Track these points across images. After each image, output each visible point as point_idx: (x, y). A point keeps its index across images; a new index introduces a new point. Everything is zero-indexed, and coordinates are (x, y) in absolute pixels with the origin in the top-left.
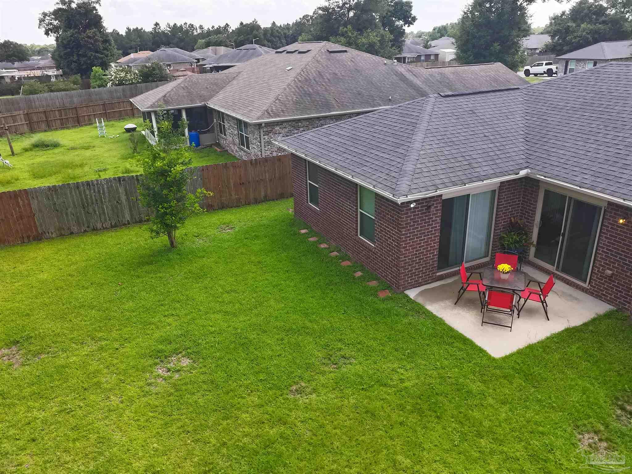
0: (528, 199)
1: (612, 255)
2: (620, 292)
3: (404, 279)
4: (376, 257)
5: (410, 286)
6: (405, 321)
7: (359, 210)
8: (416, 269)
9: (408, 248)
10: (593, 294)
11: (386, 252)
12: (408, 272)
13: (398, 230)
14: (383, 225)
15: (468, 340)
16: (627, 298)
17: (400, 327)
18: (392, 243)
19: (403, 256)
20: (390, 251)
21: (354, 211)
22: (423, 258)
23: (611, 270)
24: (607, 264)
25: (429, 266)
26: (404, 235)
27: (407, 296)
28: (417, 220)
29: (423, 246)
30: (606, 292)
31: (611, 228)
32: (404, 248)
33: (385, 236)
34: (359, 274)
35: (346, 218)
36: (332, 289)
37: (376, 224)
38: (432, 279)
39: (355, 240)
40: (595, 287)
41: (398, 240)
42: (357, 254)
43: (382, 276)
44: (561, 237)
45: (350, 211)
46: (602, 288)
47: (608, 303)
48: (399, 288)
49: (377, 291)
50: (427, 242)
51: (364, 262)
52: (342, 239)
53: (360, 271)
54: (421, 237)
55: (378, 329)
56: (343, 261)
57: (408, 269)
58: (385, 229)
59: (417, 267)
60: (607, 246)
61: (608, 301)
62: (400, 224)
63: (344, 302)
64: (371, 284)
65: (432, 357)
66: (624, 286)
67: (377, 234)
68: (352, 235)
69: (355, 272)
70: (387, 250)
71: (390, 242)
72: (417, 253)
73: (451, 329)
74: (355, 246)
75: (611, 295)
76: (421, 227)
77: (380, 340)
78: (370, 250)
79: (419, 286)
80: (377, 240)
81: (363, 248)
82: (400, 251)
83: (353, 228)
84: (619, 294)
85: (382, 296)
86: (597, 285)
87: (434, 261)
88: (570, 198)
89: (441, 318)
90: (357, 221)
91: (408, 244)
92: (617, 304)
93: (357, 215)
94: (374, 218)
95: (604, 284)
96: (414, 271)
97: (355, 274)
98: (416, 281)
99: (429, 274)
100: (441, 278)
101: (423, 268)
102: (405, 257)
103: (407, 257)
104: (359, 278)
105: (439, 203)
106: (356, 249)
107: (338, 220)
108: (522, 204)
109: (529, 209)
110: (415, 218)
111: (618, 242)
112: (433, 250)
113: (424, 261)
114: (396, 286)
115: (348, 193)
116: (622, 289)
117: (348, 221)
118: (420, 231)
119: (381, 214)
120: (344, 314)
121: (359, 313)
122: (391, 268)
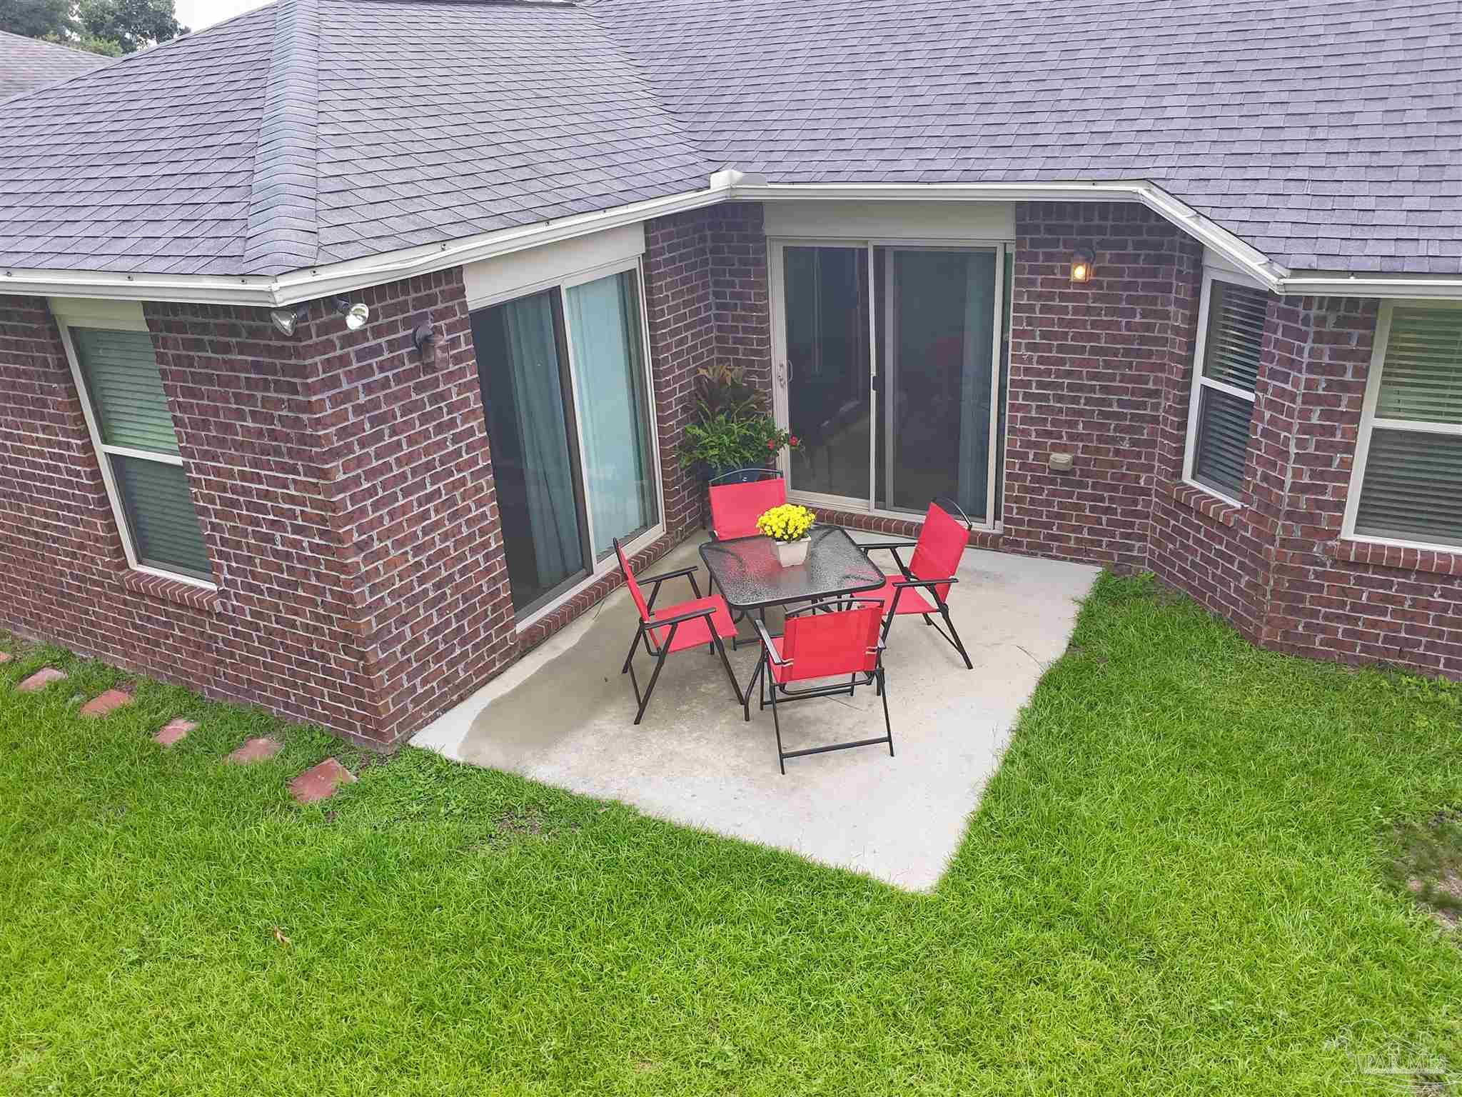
0: (733, 295)
1: (1060, 399)
2: (1107, 511)
3: (393, 688)
4: (236, 633)
5: (431, 706)
6: (469, 877)
7: (101, 449)
8: (435, 631)
9: (377, 545)
10: (1019, 544)
11: (280, 595)
12: (404, 652)
13: (309, 471)
14: (230, 474)
15: (775, 856)
16: (1132, 525)
17: (456, 921)
18: (296, 544)
19: (366, 588)
20: (294, 585)
21: (74, 460)
22: (450, 578)
23: (1064, 449)
24: (1049, 434)
25: (483, 602)
26: (342, 487)
27: (430, 757)
28: (384, 408)
29: (437, 524)
30: (1060, 527)
31: (1044, 309)
32: (360, 547)
33: (257, 523)
34: (181, 729)
35: (51, 504)
36: (53, 849)
37: (196, 482)
38: (503, 656)
39: (121, 589)
40: (1021, 522)
41: (323, 520)
42: (145, 651)
43: (287, 706)
44: (873, 393)
45: (56, 469)
46: (1044, 519)
47: (1072, 560)
48: (381, 736)
49: (286, 780)
50: (451, 502)
51: (187, 674)
52: (61, 604)
53: (181, 714)
54: (422, 485)
55: (351, 982)
56: (90, 698)
57: (400, 637)
58: (246, 492)
59: (436, 622)
60: (1039, 373)
61: (1076, 551)
62: (316, 441)
63: (130, 896)
64: (246, 759)
65: (679, 1019)
66: (1114, 488)
67: (214, 527)
68: (101, 573)
69: (153, 728)
70: (281, 582)
71: (284, 541)
72: (422, 558)
73: (684, 838)
74: (130, 614)
75: (1078, 529)
76: (411, 442)
77: (382, 1041)
78: (200, 611)
79: (461, 699)
80: (221, 555)
81: (167, 614)
82: (344, 568)
83: (97, 539)
84: (1104, 518)
85: (313, 796)
86: (1027, 512)
87: (494, 581)
88: (879, 251)
89: (615, 804)
90: (104, 501)
91: (371, 524)
92: (1101, 555)
93: (96, 474)
94: (178, 460)
95: (1049, 503)
96: (427, 641)
97: (159, 739)
98: (446, 681)
99: (488, 638)
100: (534, 640)
101: (459, 617)
102: (373, 590)
103: (383, 585)
104: (182, 749)
105: (460, 325)
106: (135, 627)
107: (20, 530)
108: (718, 317)
109: (745, 330)
110: (375, 404)
111: (1074, 350)
112: (483, 532)
113: (457, 589)
114: (365, 731)
115: (26, 388)
116: (1111, 499)
117: (65, 519)
118: (410, 457)
119: (205, 425)
120: (139, 962)
121: (225, 922)
122: (323, 657)
